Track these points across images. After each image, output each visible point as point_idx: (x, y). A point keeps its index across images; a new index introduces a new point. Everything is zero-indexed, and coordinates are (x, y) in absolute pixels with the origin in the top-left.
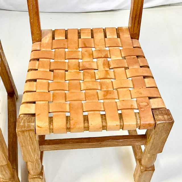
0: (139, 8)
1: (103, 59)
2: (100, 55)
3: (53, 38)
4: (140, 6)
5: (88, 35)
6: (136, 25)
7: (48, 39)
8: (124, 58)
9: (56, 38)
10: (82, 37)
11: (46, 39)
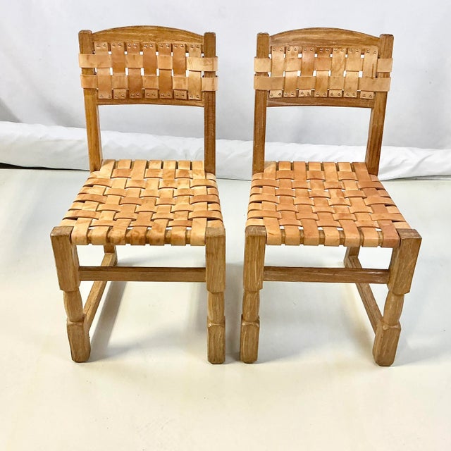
0: (378, 136)
1: (336, 190)
2: (332, 186)
3: (277, 169)
4: (379, 134)
5: (317, 168)
6: (375, 156)
7: (271, 170)
8: (361, 189)
9: (280, 169)
10: (310, 169)
11: (269, 170)
